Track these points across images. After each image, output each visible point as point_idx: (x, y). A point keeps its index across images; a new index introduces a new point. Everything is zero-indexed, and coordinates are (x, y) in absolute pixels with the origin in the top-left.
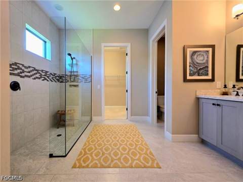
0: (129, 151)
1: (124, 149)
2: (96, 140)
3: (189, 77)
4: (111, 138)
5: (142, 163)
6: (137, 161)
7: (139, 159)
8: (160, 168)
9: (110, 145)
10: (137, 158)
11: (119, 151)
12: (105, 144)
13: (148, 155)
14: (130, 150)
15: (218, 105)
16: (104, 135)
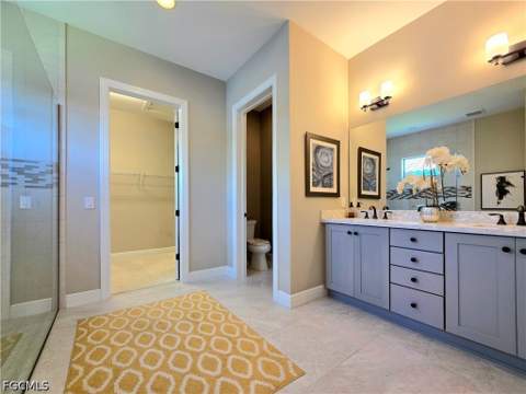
0: (224, 365)
1: (210, 364)
2: (109, 371)
3: (312, 189)
4: (156, 345)
5: (266, 380)
6: (256, 382)
7: (256, 376)
8: (303, 374)
9: (164, 367)
10: (250, 373)
11: (200, 375)
12: (147, 374)
13: (267, 356)
14: (224, 359)
15: (356, 234)
16: (131, 344)
